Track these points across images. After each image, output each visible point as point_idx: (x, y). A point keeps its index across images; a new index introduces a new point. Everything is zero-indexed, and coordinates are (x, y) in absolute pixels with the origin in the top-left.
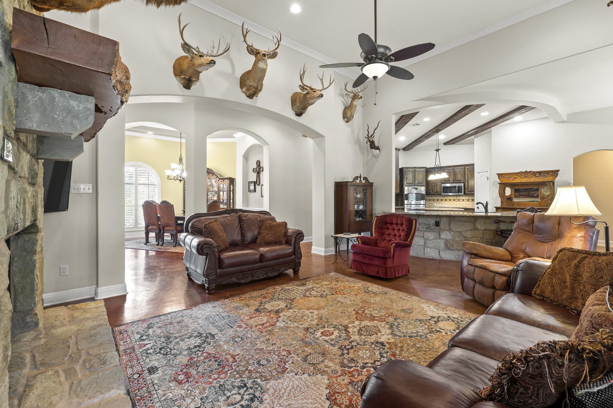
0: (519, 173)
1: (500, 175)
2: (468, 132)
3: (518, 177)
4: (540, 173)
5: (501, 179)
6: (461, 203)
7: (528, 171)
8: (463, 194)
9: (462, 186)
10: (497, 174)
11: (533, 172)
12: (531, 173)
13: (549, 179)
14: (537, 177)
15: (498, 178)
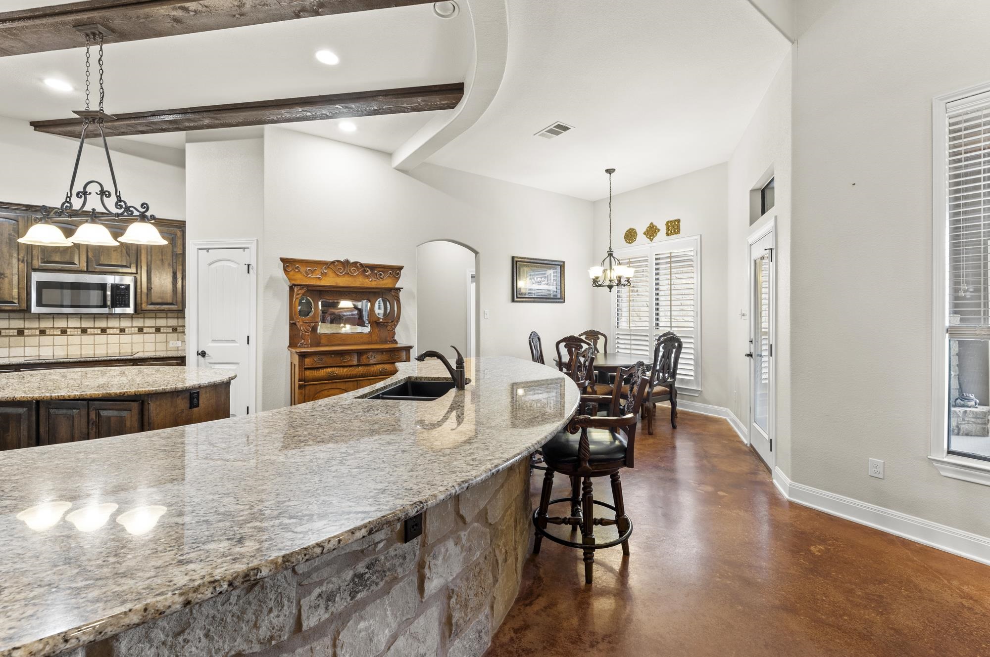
0: (333, 262)
1: (288, 264)
2: (154, 114)
3: (330, 273)
4: (373, 267)
5: (292, 273)
6: (114, 339)
7: (352, 261)
8: (130, 310)
9: (128, 287)
10: (282, 260)
11: (361, 264)
12: (357, 267)
13: (386, 283)
14: (367, 276)
15: (285, 270)
